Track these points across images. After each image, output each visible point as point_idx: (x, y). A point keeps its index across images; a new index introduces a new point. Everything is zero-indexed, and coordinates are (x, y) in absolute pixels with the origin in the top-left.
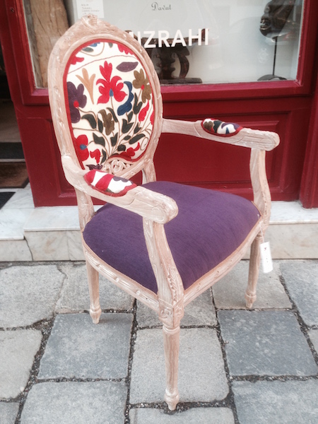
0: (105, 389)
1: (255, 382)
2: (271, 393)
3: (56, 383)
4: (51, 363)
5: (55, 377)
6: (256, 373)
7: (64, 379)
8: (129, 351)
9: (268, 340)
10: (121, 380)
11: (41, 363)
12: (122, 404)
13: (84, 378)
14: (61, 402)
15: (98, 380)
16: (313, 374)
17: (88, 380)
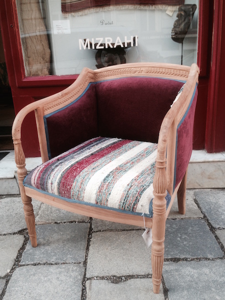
0: (69, 269)
1: (177, 262)
2: (189, 268)
3: (33, 266)
4: (30, 254)
5: (32, 263)
6: (178, 257)
7: (39, 264)
8: (86, 245)
9: (186, 236)
10: (80, 263)
11: (23, 254)
12: (80, 278)
13: (53, 263)
14: (36, 277)
15: (64, 263)
16: (220, 257)
17: (56, 264)
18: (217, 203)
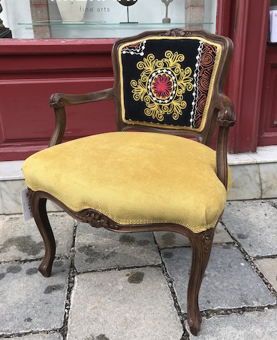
2: (231, 328)
6: (210, 308)
9: (216, 273)
13: (8, 334)
18: (247, 220)
